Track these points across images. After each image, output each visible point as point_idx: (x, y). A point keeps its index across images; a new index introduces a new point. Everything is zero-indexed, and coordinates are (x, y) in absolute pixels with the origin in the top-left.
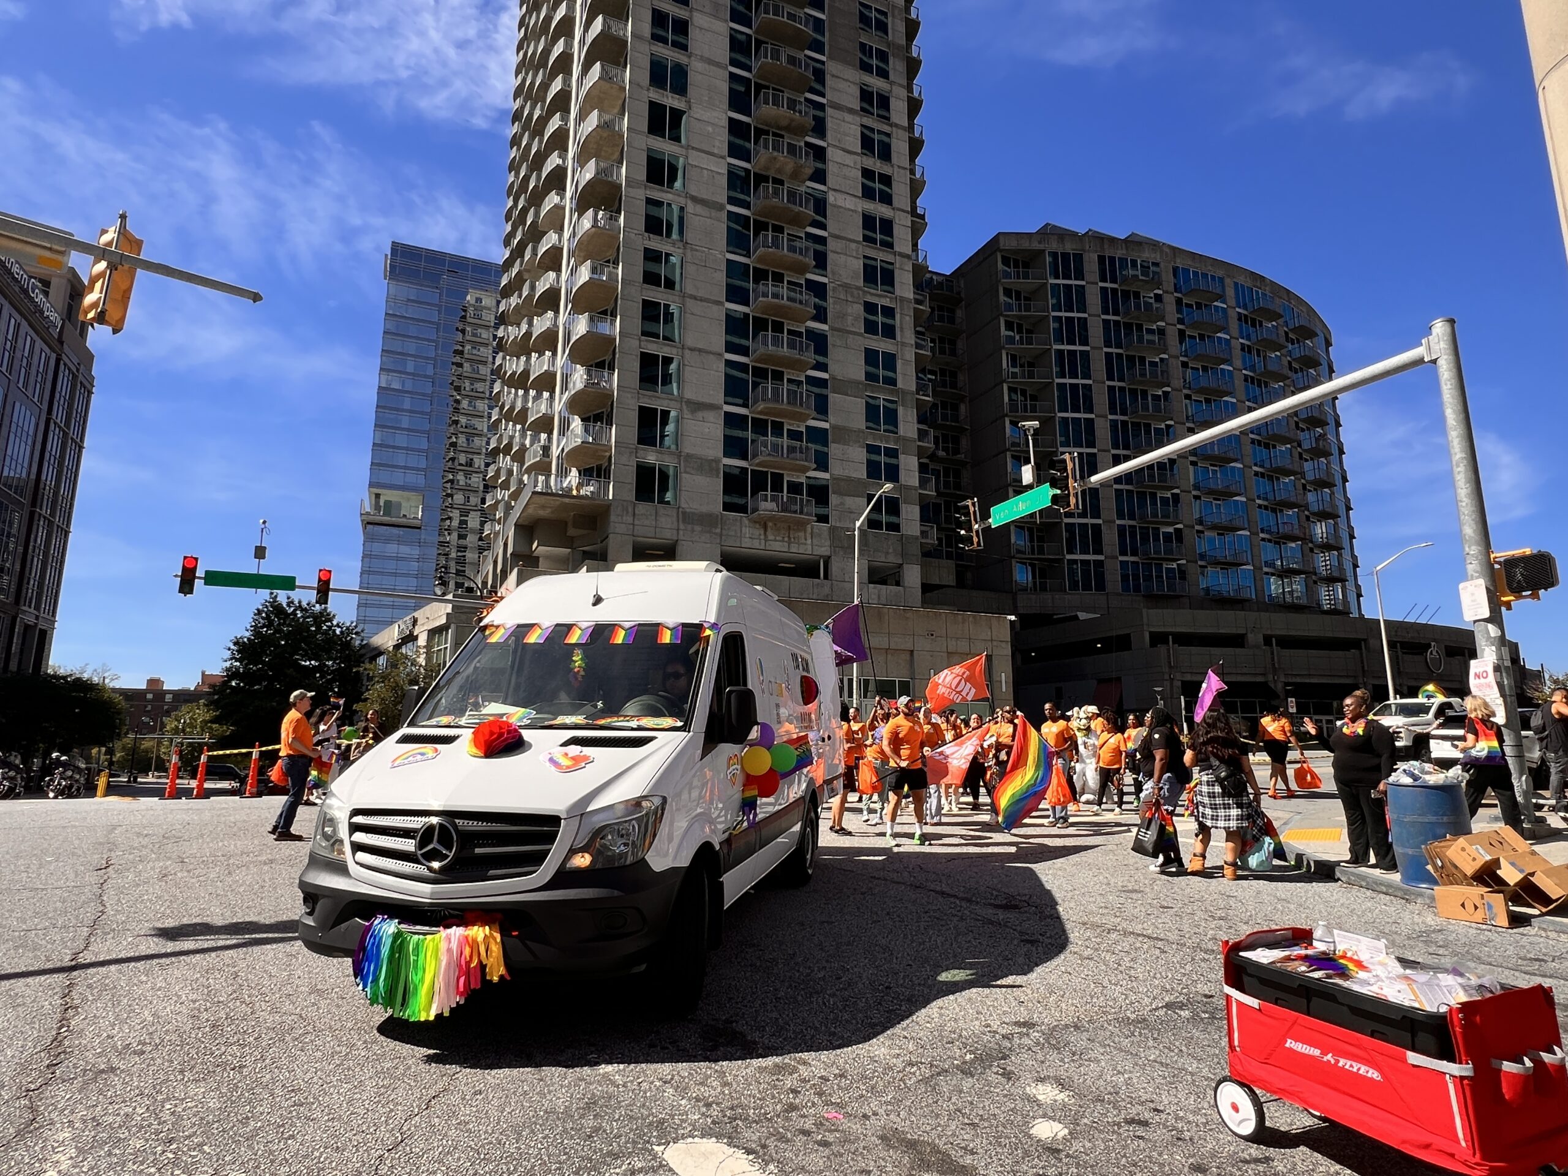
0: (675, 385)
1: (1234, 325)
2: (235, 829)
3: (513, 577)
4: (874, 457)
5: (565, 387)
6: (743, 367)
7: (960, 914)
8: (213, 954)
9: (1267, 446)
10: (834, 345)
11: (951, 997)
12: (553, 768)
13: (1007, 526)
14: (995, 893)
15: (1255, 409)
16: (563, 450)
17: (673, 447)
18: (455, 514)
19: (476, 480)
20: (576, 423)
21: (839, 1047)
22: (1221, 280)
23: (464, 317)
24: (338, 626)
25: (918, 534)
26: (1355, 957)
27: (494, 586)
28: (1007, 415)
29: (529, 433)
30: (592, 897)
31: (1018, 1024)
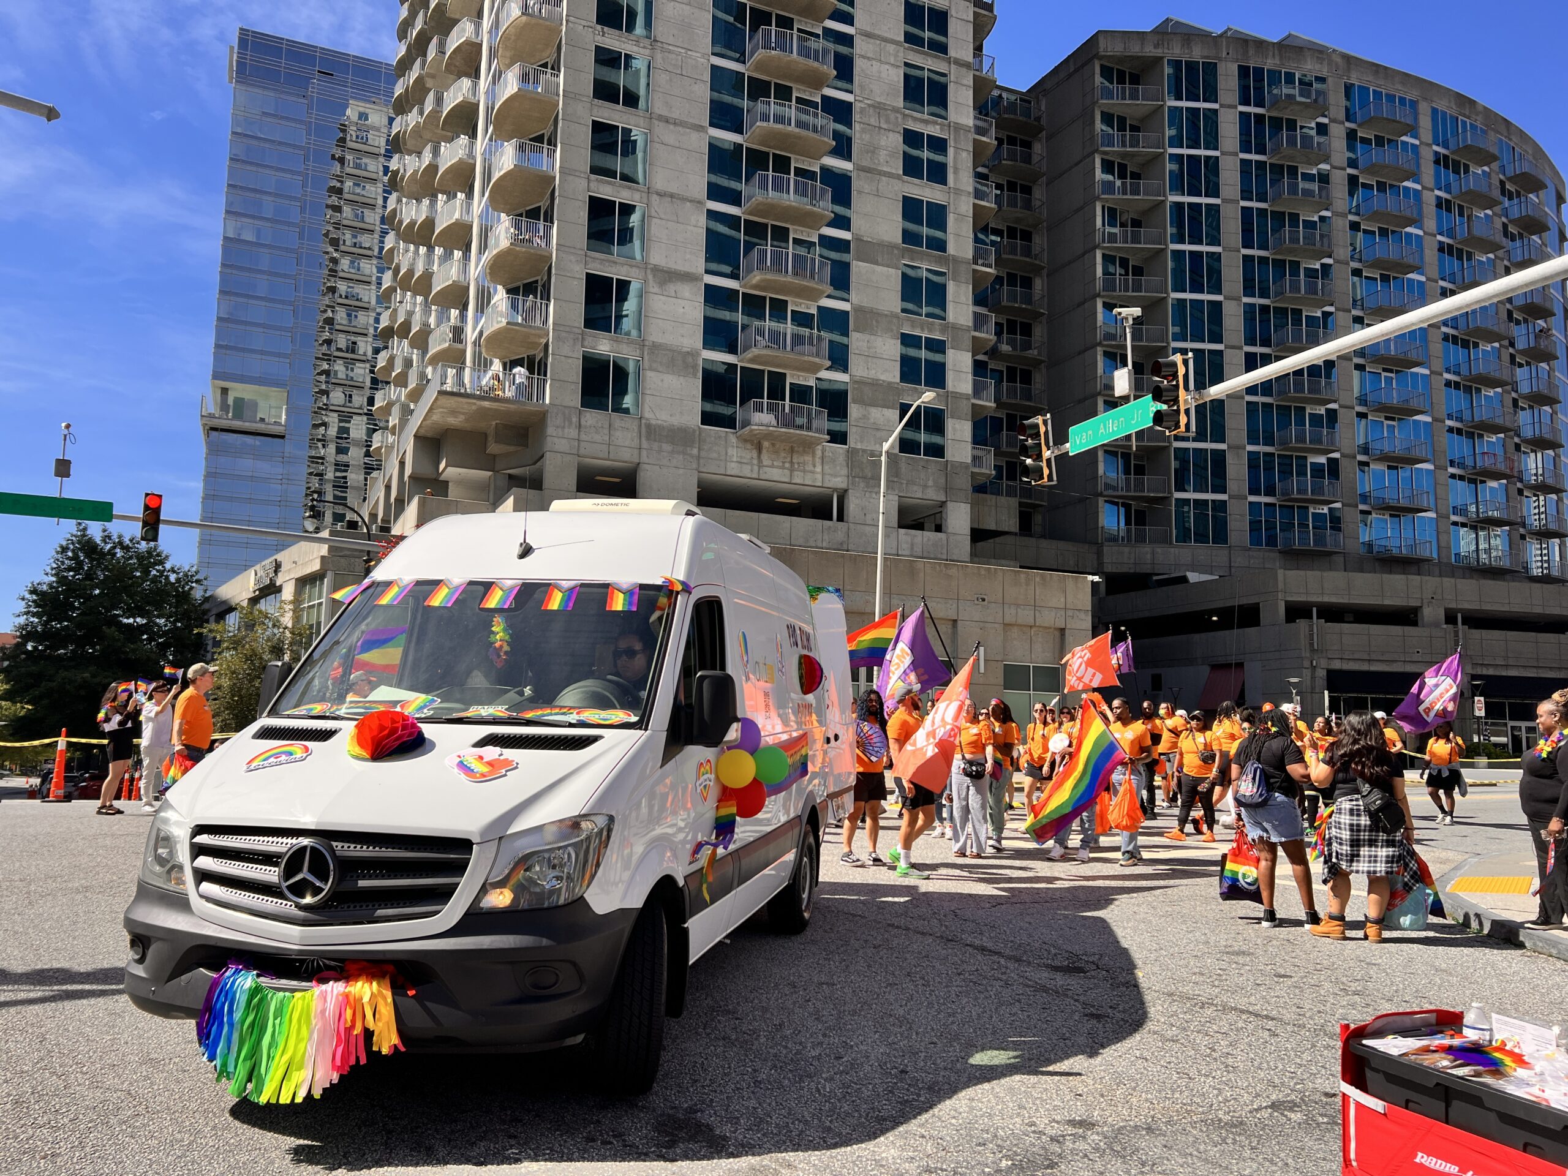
0: (637, 243)
1: (1428, 170)
2: (37, 845)
3: (412, 510)
4: (912, 352)
5: (483, 247)
6: (732, 221)
7: (1004, 977)
8: (13, 1010)
9: (1465, 344)
10: (859, 192)
11: (986, 1086)
12: (463, 776)
13: (1092, 453)
14: (1053, 951)
15: (1453, 293)
16: (481, 333)
17: (634, 333)
18: (333, 419)
19: (361, 372)
20: (500, 297)
21: (835, 1146)
22: (1414, 104)
23: (343, 140)
24: (173, 570)
25: (969, 460)
26: (1516, 1050)
27: (386, 520)
28: (1099, 295)
29: (433, 307)
30: (513, 946)
31: (1072, 1123)
